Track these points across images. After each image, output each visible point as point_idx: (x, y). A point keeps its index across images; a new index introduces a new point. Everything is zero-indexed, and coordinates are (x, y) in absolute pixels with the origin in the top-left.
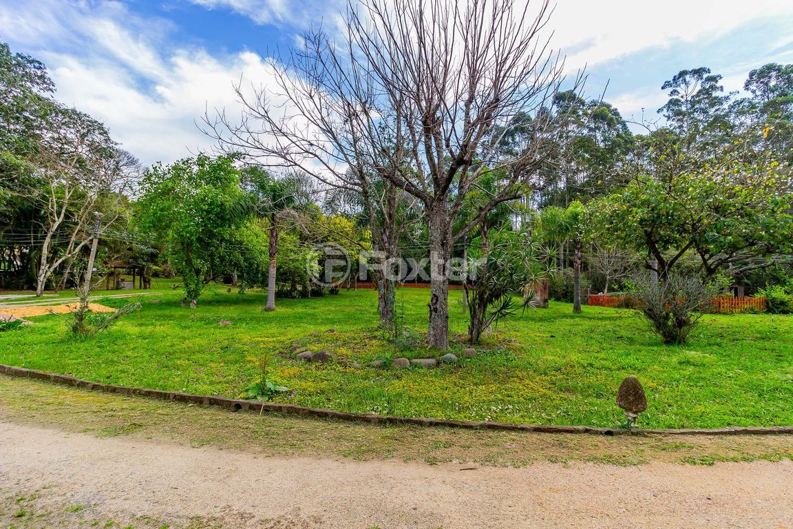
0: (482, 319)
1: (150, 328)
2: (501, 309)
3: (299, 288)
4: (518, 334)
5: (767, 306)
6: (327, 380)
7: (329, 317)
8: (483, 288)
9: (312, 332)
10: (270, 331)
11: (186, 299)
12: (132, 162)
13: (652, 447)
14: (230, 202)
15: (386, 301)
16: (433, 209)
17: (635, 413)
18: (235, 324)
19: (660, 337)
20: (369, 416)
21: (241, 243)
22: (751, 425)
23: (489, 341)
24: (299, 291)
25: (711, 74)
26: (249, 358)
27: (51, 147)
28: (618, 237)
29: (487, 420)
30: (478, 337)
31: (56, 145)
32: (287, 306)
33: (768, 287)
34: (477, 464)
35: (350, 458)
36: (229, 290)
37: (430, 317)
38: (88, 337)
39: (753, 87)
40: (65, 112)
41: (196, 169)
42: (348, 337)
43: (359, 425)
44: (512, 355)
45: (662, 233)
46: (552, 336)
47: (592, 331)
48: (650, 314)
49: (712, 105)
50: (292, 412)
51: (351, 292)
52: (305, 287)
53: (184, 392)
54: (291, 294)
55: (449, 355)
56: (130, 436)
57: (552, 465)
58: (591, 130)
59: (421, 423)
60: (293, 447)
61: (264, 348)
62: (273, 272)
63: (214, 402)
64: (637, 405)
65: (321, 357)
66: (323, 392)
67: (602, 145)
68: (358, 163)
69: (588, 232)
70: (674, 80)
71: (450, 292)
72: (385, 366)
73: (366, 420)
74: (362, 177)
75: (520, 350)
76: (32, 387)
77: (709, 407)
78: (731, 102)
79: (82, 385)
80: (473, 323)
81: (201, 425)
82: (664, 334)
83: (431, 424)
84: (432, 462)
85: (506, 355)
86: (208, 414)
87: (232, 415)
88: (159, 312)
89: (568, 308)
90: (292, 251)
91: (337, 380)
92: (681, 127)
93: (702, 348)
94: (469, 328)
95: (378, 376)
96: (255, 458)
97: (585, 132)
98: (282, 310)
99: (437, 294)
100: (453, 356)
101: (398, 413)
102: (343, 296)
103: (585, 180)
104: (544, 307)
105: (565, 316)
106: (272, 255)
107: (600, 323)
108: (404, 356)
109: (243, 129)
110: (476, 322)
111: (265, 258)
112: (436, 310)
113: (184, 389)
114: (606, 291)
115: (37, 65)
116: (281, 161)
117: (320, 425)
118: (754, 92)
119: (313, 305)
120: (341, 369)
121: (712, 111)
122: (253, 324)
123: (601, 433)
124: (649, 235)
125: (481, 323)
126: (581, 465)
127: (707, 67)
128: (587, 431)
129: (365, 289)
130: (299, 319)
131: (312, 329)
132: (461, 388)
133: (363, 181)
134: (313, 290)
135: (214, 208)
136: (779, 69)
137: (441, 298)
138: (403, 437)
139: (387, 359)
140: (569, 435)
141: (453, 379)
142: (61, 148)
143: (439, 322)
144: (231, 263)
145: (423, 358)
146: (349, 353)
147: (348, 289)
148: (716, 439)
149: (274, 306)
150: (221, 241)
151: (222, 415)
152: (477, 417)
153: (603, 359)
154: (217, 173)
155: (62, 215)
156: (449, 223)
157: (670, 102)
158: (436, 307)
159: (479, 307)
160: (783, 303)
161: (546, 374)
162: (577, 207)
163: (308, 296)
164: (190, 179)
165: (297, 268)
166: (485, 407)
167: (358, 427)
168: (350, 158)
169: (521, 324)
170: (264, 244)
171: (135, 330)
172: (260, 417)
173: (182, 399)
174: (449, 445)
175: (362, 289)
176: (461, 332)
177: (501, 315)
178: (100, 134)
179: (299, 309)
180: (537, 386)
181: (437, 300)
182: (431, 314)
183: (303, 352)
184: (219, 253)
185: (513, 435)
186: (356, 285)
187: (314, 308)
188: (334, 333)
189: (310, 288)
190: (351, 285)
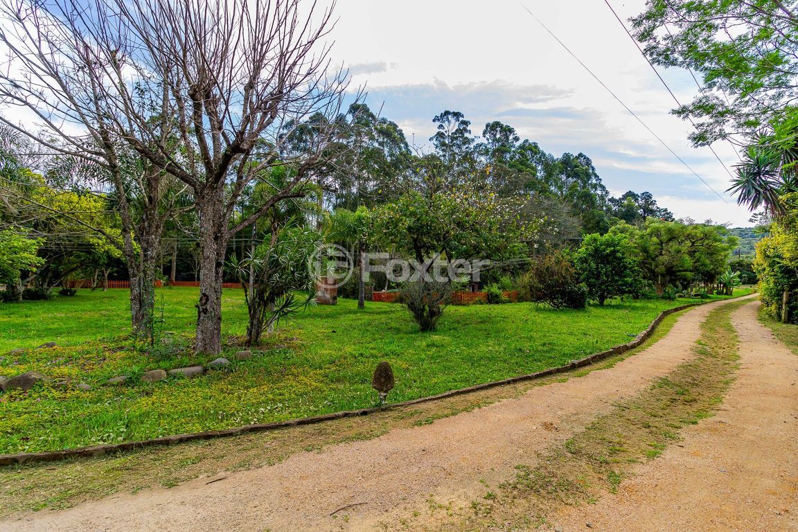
0: (262, 318)
2: (284, 307)
3: (2, 288)
4: (302, 331)
5: (488, 299)
6: (29, 413)
7: (51, 326)
8: (262, 287)
9: (14, 349)
13: (394, 418)
15: (141, 303)
16: (203, 197)
17: (386, 392)
19: (418, 326)
20: (90, 449)
22: (463, 387)
23: (269, 341)
25: (464, 119)
28: (392, 241)
29: (252, 423)
30: (257, 338)
33: (489, 285)
34: (228, 473)
35: (46, 510)
37: (199, 319)
39: (488, 136)
42: (77, 351)
43: (71, 463)
44: (292, 353)
45: (425, 240)
46: (334, 332)
47: (370, 324)
48: (412, 307)
49: (464, 143)
51: (98, 293)
52: (12, 287)
55: (219, 360)
57: (307, 454)
58: (380, 144)
59: (167, 443)
64: (387, 385)
65: (23, 383)
66: (17, 430)
67: (389, 159)
68: (102, 127)
69: (371, 235)
70: (441, 116)
71: (224, 290)
72: (131, 382)
73: (85, 455)
74: (108, 146)
75: (300, 348)
77: (440, 378)
78: (475, 144)
80: (252, 323)
82: (421, 324)
83: (181, 441)
84: (171, 485)
85: (285, 353)
89: (353, 304)
91: (47, 410)
92: (444, 156)
93: (444, 332)
94: (248, 329)
95: (118, 395)
97: (376, 145)
99: (207, 293)
100: (224, 361)
101: (139, 436)
102: (82, 298)
103: (375, 188)
104: (334, 304)
105: (350, 312)
107: (377, 317)
108: (159, 367)
110: (255, 322)
112: (205, 311)
114: (386, 288)
118: (488, 139)
119: (25, 311)
120: (56, 394)
121: (464, 148)
123: (357, 415)
124: (415, 240)
125: (260, 323)
126: (333, 447)
127: (462, 113)
128: (346, 415)
129: (122, 289)
131: (14, 345)
132: (228, 394)
133: (109, 151)
136: (501, 127)
137: (213, 297)
138: (139, 464)
139: (134, 373)
140: (329, 423)
141: (222, 385)
143: (210, 325)
145: (185, 366)
146: (75, 371)
147: (94, 289)
148: (439, 402)
152: (242, 422)
153: (372, 349)
156: (225, 215)
157: (438, 133)
158: (206, 308)
159: (259, 305)
160: (497, 296)
161: (321, 368)
162: (363, 211)
163: (16, 299)
166: (253, 410)
167: (70, 466)
168: (88, 119)
169: (307, 322)
174: (200, 459)
175: (117, 289)
176: (239, 334)
177: (282, 313)
180: (310, 381)
181: (207, 300)
182: (199, 316)
185: (276, 433)
186: (106, 284)
187: (27, 316)
188: (55, 347)
189: (21, 289)
190: (97, 284)
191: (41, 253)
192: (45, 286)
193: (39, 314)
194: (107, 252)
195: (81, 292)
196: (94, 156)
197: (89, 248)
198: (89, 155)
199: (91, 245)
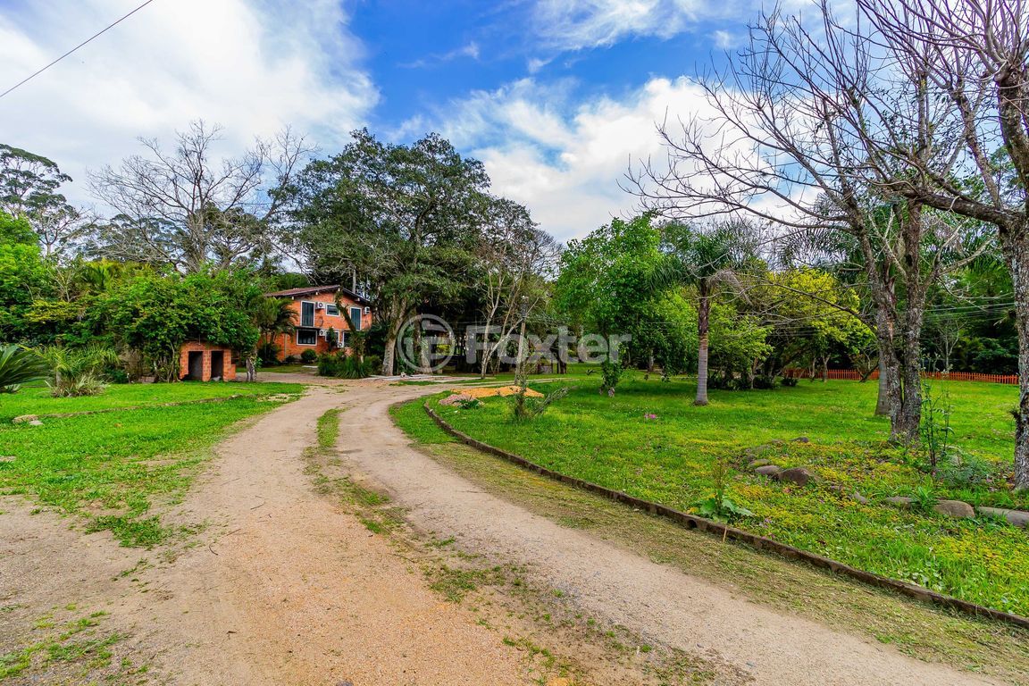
1: (576, 417)
3: (737, 376)
6: (813, 513)
7: (788, 418)
9: (771, 438)
10: (709, 432)
11: (604, 386)
12: (548, 240)
14: (649, 271)
15: (904, 401)
18: (662, 420)
20: (906, 586)
21: (662, 319)
24: (736, 380)
26: (689, 464)
27: (487, 239)
31: (491, 236)
32: (724, 400)
36: (646, 377)
37: (1019, 433)
38: (528, 421)
40: (497, 204)
41: (610, 237)
42: (834, 452)
43: (890, 595)
50: (769, 548)
51: (818, 384)
52: (745, 375)
53: (626, 492)
54: (725, 384)
56: (586, 531)
60: (785, 600)
61: (706, 453)
62: (704, 355)
63: (662, 512)
65: (795, 477)
66: (808, 530)
68: (844, 185)
72: (918, 507)
73: (908, 594)
74: (851, 206)
76: (498, 464)
79: (533, 468)
81: (654, 537)
86: (660, 526)
87: (687, 533)
88: (581, 400)
90: (726, 325)
91: (831, 517)
95: (907, 523)
96: (733, 598)
98: (716, 405)
101: (969, 596)
102: (806, 390)
106: (701, 333)
109: (672, 176)
111: (692, 337)
113: (624, 490)
115: (478, 165)
116: (720, 206)
117: (819, 578)
119: (760, 400)
120: (833, 499)
122: (683, 420)
129: (843, 381)
130: (745, 419)
131: (768, 434)
133: (852, 212)
134: (756, 379)
135: (632, 280)
138: (997, 644)
139: (922, 497)
142: (494, 238)
144: (652, 344)
145: (1004, 507)
146: (843, 477)
147: (814, 379)
149: (706, 399)
150: (640, 317)
151: (675, 531)
154: (632, 236)
155: (497, 302)
163: (749, 387)
164: (605, 249)
165: (736, 349)
167: (890, 599)
168: (827, 180)
170: (689, 319)
171: (563, 417)
172: (724, 544)
173: (626, 501)
175: (836, 380)
178: (523, 218)
179: (740, 404)
182: (1021, 429)
183: (764, 465)
184: (638, 333)
186: (825, 374)
187: (763, 406)
188: (809, 443)
189: (752, 377)
190: (816, 374)
191: (768, 340)
192: (770, 375)
193: (774, 404)
194: (829, 337)
195: (802, 382)
196: (836, 222)
197: (809, 332)
198: (831, 223)
199: (813, 329)
